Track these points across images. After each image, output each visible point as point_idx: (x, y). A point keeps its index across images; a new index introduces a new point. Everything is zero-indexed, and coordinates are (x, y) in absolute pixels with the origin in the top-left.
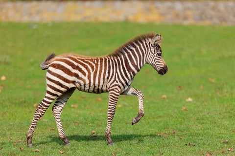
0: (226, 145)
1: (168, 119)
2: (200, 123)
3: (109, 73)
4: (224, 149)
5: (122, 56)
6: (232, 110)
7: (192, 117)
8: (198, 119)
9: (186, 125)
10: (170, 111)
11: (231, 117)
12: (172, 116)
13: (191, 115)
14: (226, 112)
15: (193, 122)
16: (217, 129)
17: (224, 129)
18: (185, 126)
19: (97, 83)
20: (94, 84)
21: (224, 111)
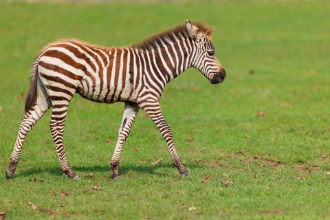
0: (89, 181)
1: (4, 142)
2: (50, 148)
3: (131, 73)
4: (87, 187)
5: (153, 51)
6: (100, 128)
7: (38, 140)
8: (48, 142)
9: (30, 151)
10: (7, 130)
11: (98, 139)
12: (11, 138)
13: (38, 136)
14: (90, 132)
15: (40, 147)
16: (76, 156)
17: (87, 156)
18: (29, 153)
19: (112, 85)
20: (108, 87)
21: (88, 130)
